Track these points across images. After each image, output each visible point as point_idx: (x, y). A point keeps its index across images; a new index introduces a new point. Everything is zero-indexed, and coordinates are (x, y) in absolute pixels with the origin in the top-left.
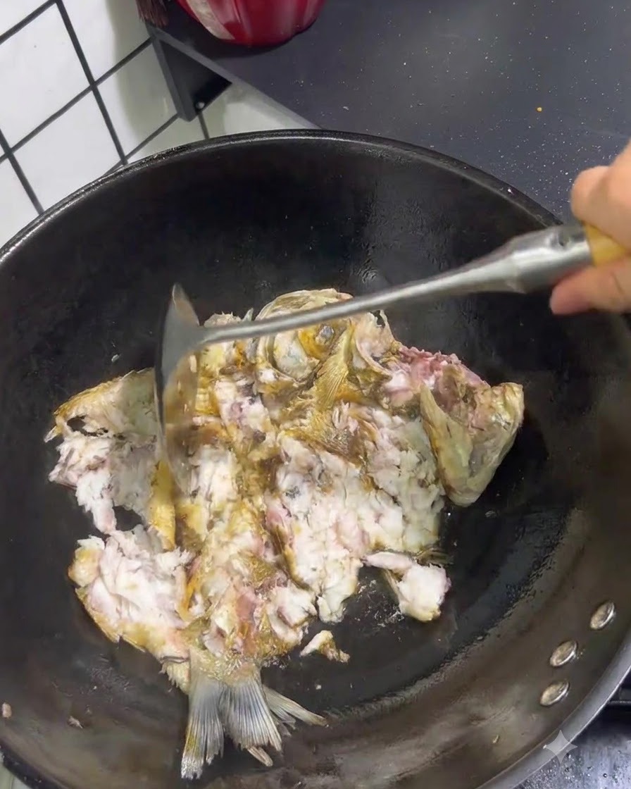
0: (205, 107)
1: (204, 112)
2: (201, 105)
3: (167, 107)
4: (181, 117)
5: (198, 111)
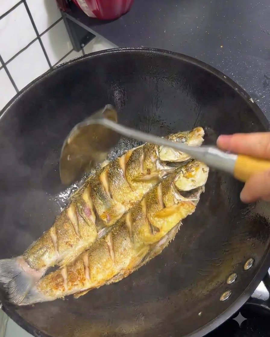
0: (85, 45)
1: (84, 48)
2: (83, 45)
3: (69, 46)
4: (75, 50)
5: (82, 48)
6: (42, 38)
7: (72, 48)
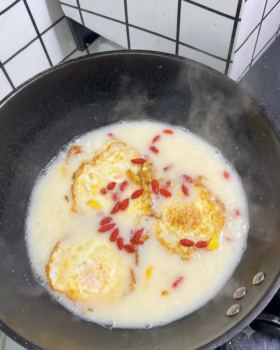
1: (89, 48)
2: (88, 44)
3: (73, 45)
4: (79, 50)
5: (86, 47)
7: (76, 48)
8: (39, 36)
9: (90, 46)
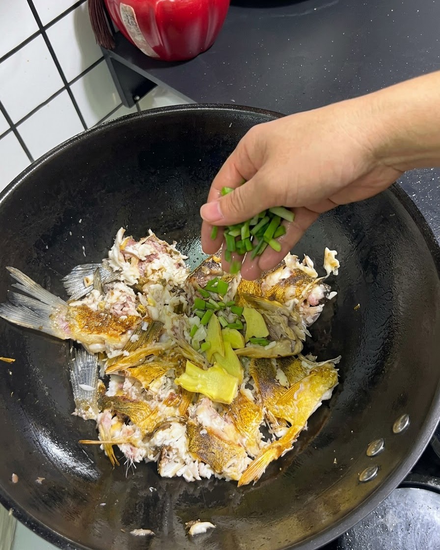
2: (138, 98)
3: (115, 98)
4: (125, 106)
5: (136, 102)
6: (71, 87)
7: (120, 102)
8: (67, 86)
9: (141, 100)
